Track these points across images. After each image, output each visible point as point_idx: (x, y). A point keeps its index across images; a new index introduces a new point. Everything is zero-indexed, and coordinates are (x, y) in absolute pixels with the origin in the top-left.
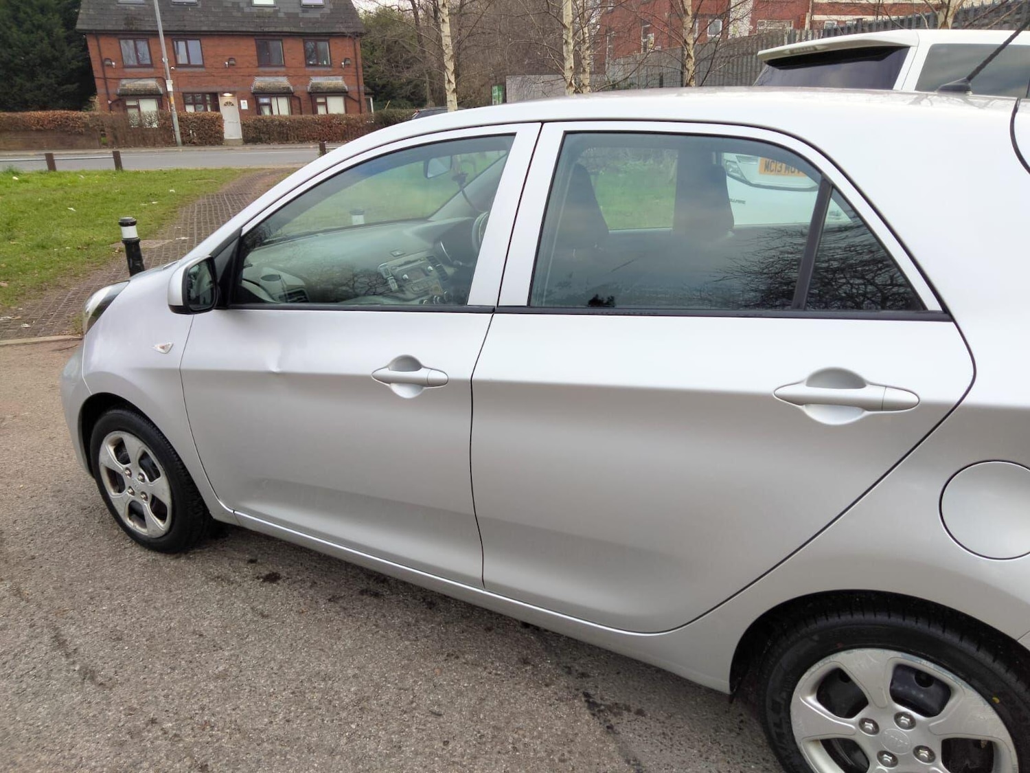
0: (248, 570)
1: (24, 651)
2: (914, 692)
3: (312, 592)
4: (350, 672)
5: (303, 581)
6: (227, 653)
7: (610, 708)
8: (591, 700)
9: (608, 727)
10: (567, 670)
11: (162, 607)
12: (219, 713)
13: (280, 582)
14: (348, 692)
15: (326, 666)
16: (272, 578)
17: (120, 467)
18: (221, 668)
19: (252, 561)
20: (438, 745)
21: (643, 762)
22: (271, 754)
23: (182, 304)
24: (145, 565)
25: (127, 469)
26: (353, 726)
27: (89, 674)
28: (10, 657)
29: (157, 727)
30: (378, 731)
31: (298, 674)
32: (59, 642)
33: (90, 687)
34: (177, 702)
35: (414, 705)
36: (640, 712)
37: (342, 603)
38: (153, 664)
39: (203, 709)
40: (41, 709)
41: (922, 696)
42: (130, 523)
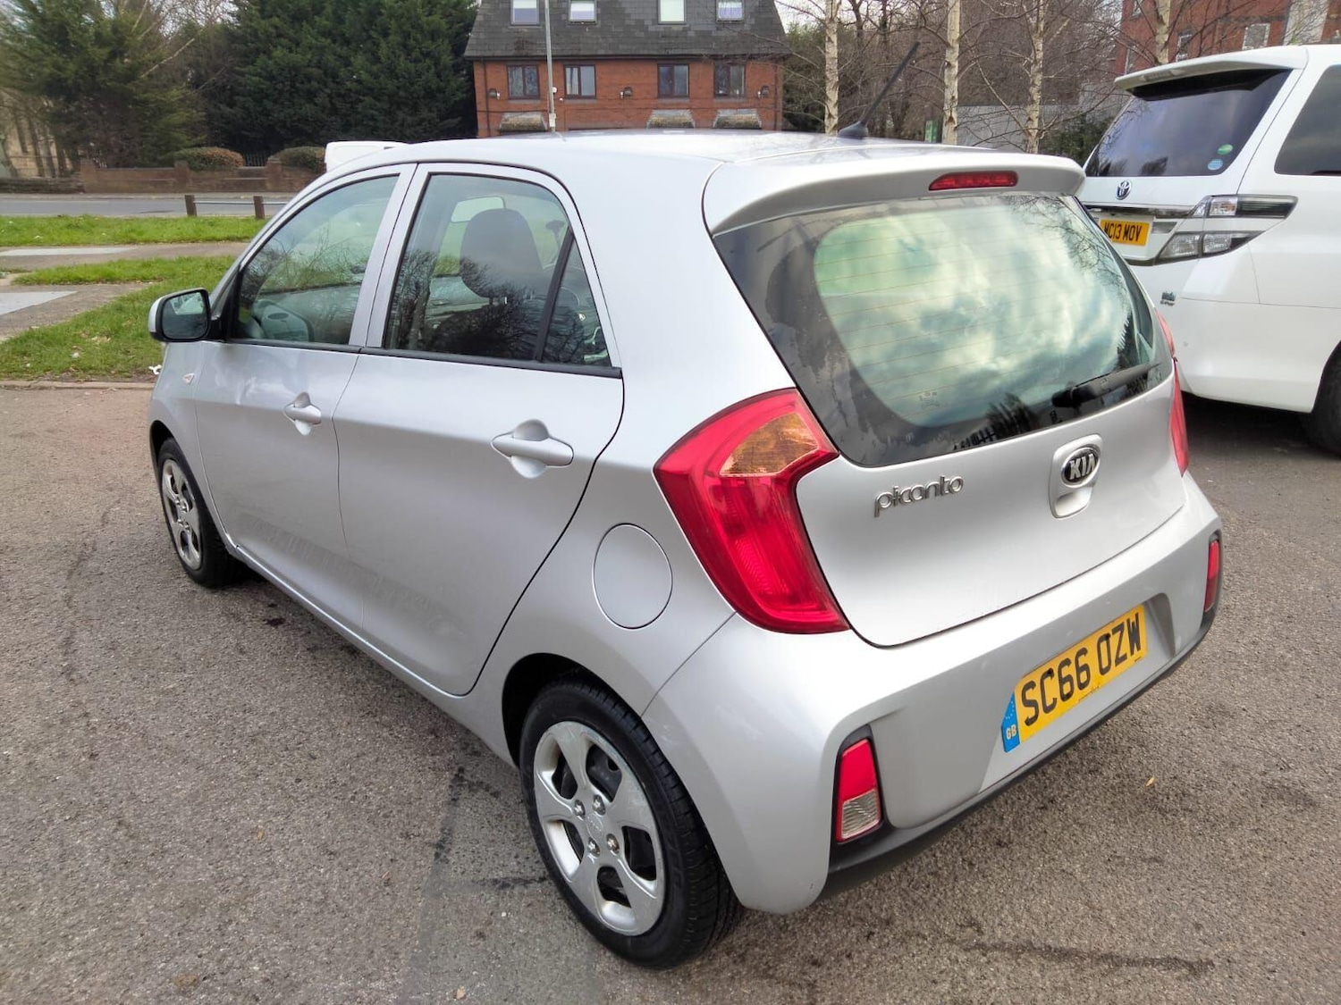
0: (262, 611)
1: (37, 644)
2: (602, 774)
3: (299, 640)
4: (272, 710)
5: (300, 630)
6: (186, 676)
7: (471, 785)
8: (460, 775)
9: (453, 799)
10: (464, 746)
11: (167, 630)
12: (140, 719)
13: (280, 627)
14: (254, 724)
15: (256, 702)
16: (275, 623)
17: (174, 496)
18: (171, 686)
19: (272, 606)
20: (291, 780)
21: (455, 835)
22: (152, 758)
23: (154, 331)
24: (182, 594)
25: (178, 498)
26: (234, 752)
27: (68, 672)
28: (25, 647)
29: (86, 720)
30: (252, 758)
31: (228, 702)
32: (68, 642)
33: (63, 680)
34: (116, 704)
35: (301, 745)
36: (496, 794)
37: (318, 654)
38: (122, 673)
39: (130, 714)
40: (16, 689)
41: (607, 779)
42: (182, 553)
